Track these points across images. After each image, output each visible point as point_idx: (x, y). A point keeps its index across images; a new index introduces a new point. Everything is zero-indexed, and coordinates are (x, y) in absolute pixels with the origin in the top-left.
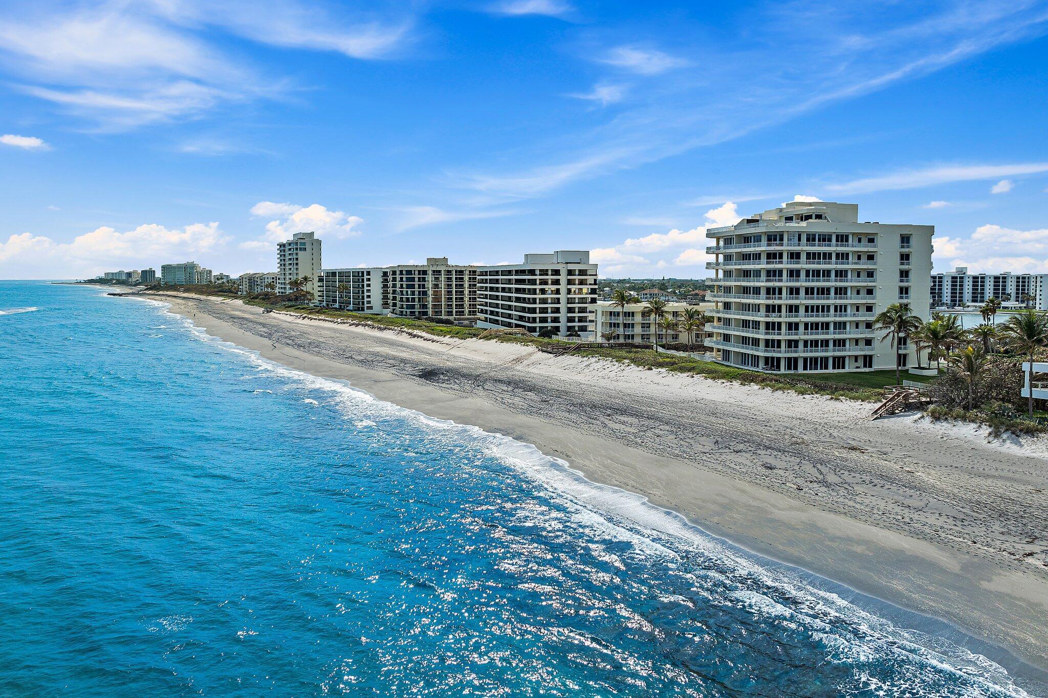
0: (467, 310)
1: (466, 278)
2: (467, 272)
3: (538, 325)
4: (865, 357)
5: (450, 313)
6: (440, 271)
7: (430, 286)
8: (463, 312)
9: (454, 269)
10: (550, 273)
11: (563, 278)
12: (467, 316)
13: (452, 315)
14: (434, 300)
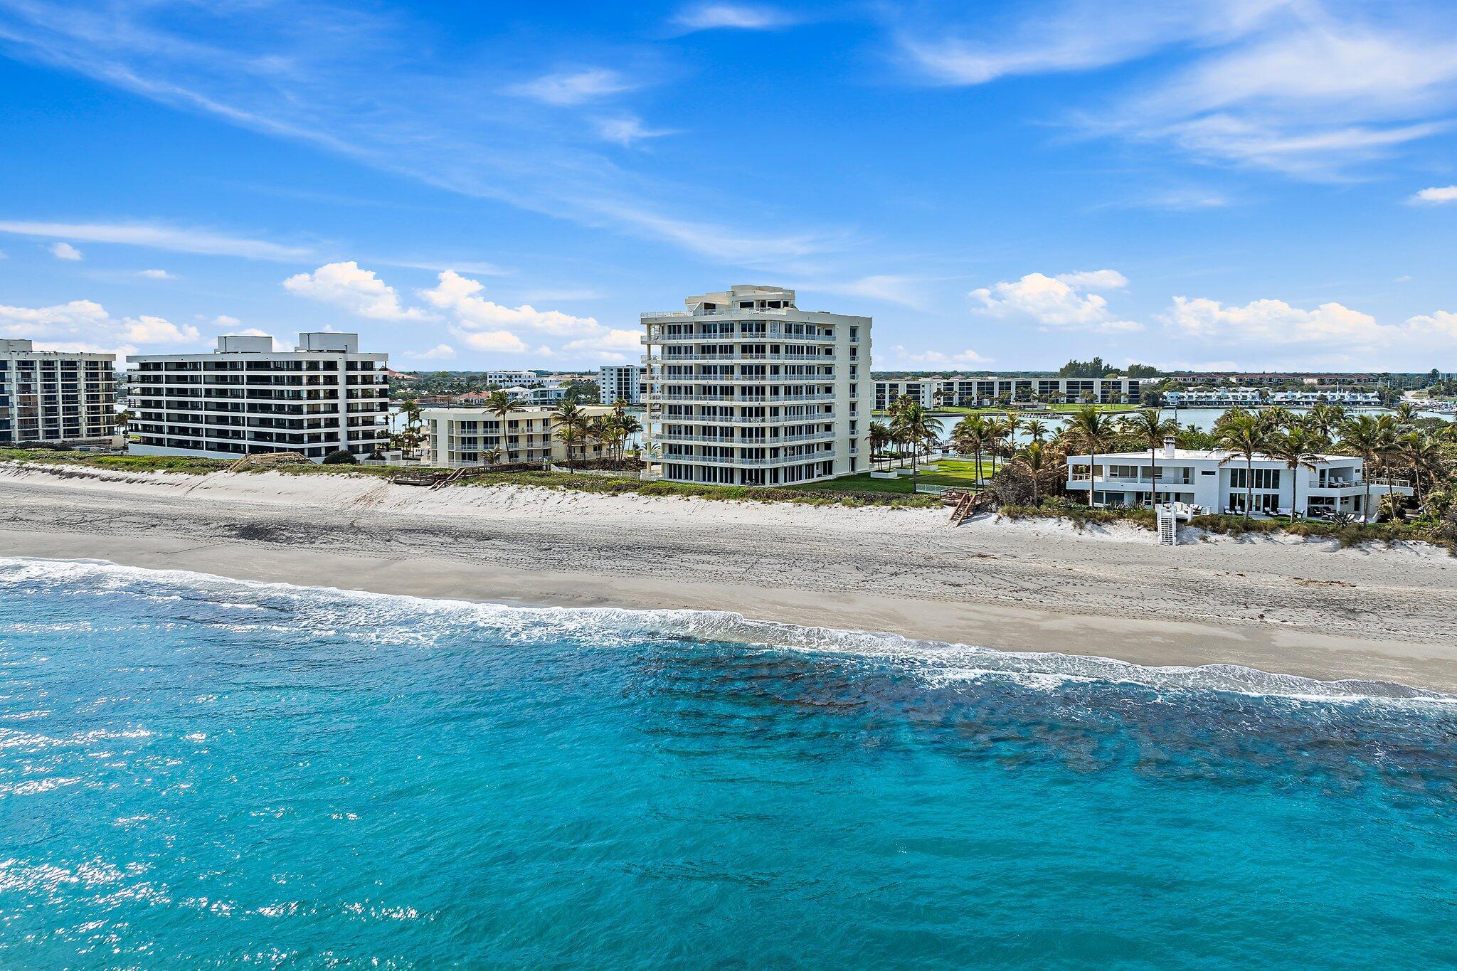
0: (84, 428)
1: (81, 373)
2: (84, 364)
3: (323, 444)
4: (825, 463)
5: (54, 434)
6: (32, 363)
7: (14, 388)
8: (77, 431)
9: (59, 359)
10: (304, 366)
11: (341, 374)
12: (85, 438)
13: (58, 437)
14: (22, 412)
